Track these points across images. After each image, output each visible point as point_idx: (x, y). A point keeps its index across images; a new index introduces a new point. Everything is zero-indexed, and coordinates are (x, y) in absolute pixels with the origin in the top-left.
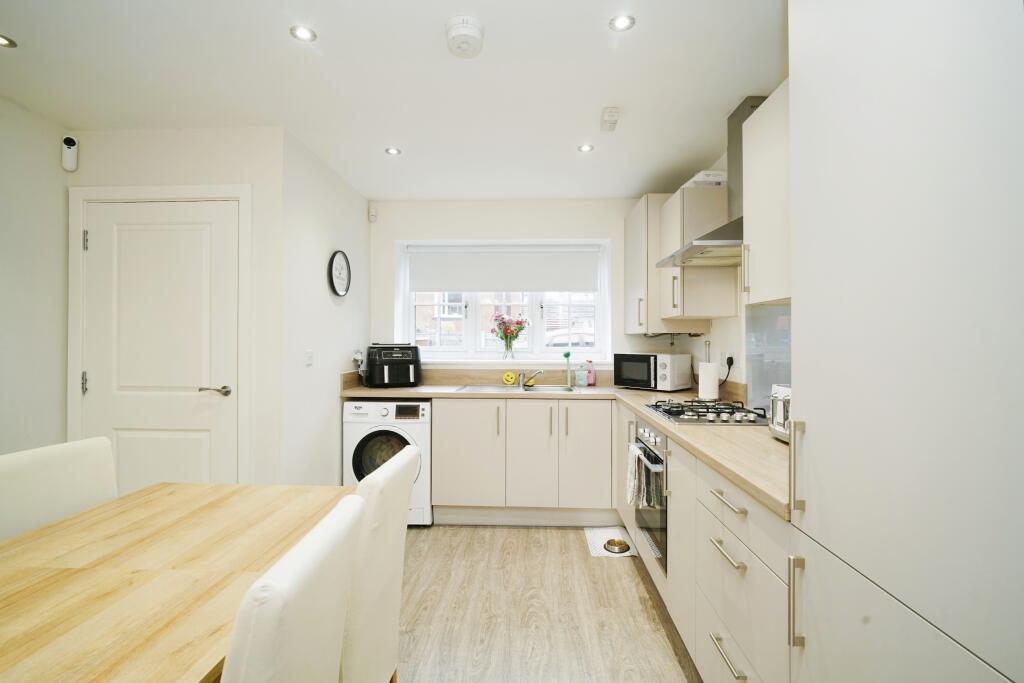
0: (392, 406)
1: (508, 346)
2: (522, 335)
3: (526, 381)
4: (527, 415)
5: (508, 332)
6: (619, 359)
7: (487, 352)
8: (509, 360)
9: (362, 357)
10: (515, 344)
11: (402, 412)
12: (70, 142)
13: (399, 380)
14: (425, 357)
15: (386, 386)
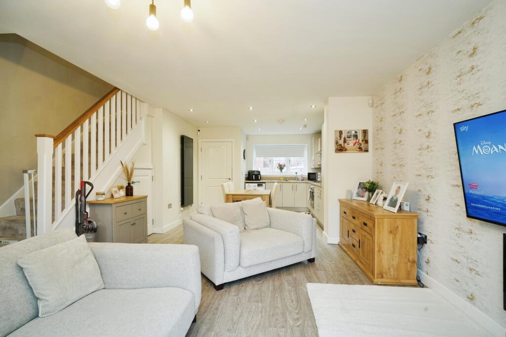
0: (257, 184)
1: (281, 171)
2: (284, 168)
3: (286, 179)
4: (287, 186)
5: (281, 167)
6: (309, 174)
7: (276, 172)
8: (281, 174)
9: (247, 173)
10: (283, 170)
11: (258, 185)
12: (199, 131)
13: (257, 179)
14: (262, 174)
15: (254, 180)
